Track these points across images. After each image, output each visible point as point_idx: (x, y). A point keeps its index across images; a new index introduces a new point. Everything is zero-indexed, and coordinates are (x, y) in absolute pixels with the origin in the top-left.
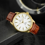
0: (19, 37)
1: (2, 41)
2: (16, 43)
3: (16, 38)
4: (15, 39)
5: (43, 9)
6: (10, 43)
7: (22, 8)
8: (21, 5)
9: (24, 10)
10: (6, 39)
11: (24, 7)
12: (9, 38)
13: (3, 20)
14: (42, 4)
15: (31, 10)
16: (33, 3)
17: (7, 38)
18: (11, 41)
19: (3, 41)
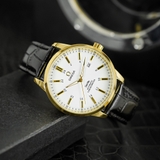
0: (67, 134)
1: (8, 145)
2: (57, 156)
3: (59, 137)
4: (53, 140)
5: (154, 31)
6: (35, 155)
7: (78, 27)
8: (76, 16)
9: (86, 34)
10: (22, 140)
11: (86, 26)
12: (32, 134)
13: (10, 71)
14: (151, 16)
15: (111, 34)
16: (119, 9)
17: (23, 137)
18: (41, 147)
19: (11, 147)
